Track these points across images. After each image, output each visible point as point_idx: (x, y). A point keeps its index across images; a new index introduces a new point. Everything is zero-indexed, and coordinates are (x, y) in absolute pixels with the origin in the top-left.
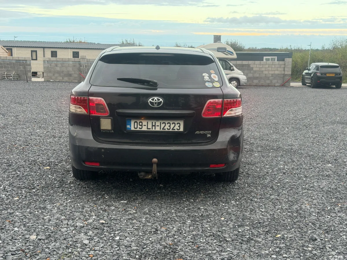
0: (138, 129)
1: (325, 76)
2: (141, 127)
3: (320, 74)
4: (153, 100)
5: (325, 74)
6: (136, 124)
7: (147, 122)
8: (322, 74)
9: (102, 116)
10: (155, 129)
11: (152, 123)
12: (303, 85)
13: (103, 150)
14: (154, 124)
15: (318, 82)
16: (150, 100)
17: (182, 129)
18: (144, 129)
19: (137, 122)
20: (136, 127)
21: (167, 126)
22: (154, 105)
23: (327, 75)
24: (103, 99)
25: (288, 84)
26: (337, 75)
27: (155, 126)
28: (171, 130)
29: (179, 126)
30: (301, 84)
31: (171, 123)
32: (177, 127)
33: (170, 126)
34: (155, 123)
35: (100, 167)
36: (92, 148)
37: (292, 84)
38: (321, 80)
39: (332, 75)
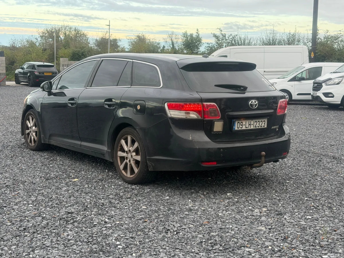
0: (240, 129)
1: (43, 75)
2: (241, 127)
3: (38, 73)
4: (252, 102)
5: (43, 73)
6: (239, 124)
7: (246, 122)
8: (39, 73)
9: (216, 120)
10: (250, 127)
11: (249, 122)
12: (16, 83)
13: (221, 150)
14: (250, 124)
15: (37, 80)
16: (250, 102)
17: (266, 127)
18: (244, 128)
19: (239, 123)
20: (238, 127)
21: (258, 125)
22: (252, 107)
23: (45, 74)
24: (215, 104)
25: (4, 83)
26: (54, 74)
27: (250, 125)
28: (260, 127)
29: (265, 124)
30: (14, 83)
31: (260, 121)
32: (263, 125)
33: (259, 124)
34: (251, 122)
35: (217, 165)
36: (212, 149)
37: (8, 83)
38: (39, 79)
39: (49, 74)
